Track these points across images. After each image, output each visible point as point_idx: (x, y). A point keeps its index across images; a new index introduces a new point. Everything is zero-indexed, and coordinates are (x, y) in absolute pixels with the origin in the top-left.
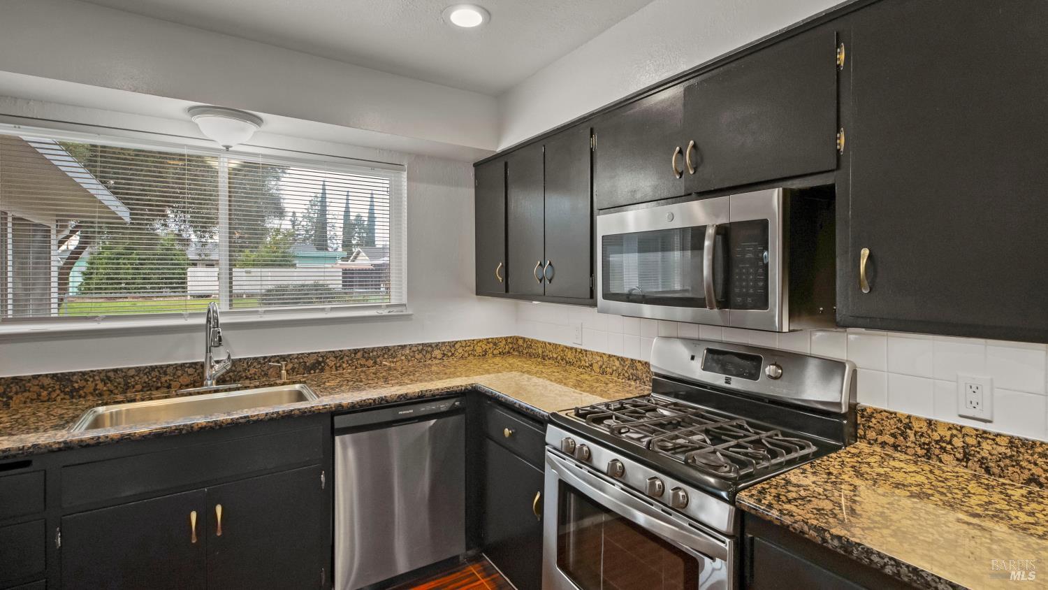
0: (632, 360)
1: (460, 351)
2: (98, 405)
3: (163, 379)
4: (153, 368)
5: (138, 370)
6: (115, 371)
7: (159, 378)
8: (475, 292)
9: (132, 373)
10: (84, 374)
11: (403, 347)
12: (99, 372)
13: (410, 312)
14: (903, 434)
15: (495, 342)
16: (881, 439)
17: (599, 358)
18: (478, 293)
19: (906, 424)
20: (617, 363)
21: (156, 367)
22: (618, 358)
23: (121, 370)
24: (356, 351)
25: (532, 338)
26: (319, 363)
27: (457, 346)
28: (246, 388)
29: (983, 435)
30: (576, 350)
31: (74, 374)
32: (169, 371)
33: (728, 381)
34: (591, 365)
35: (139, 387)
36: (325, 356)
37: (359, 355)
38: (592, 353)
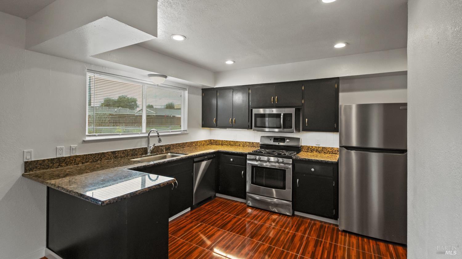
1: (199, 144)
3: (136, 153)
4: (133, 149)
5: (130, 150)
6: (125, 150)
7: (135, 152)
9: (129, 151)
10: (118, 151)
11: (187, 143)
12: (122, 151)
13: (188, 132)
14: (308, 149)
15: (206, 141)
16: (305, 150)
17: (242, 143)
18: (202, 127)
19: (309, 147)
20: (248, 144)
21: (134, 149)
22: (248, 142)
23: (126, 150)
24: (177, 144)
26: (169, 147)
28: (157, 154)
29: (319, 147)
30: (234, 141)
31: (116, 151)
32: (137, 150)
33: (279, 144)
34: (240, 145)
35: (130, 155)
36: (170, 145)
37: (178, 145)
38: (240, 142)
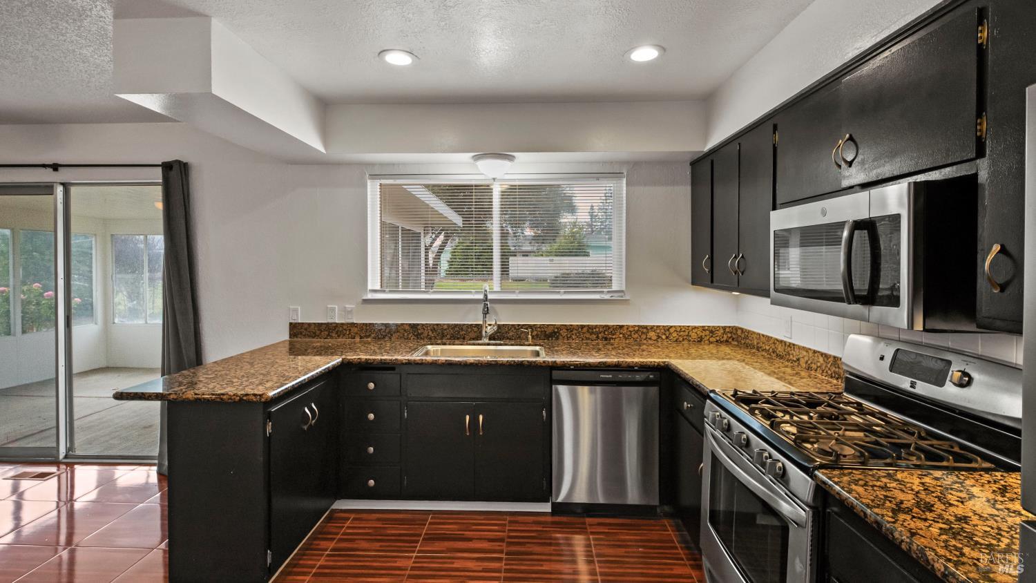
0: (835, 357)
1: (674, 334)
2: (428, 345)
3: (461, 333)
4: (456, 325)
5: (448, 325)
6: (437, 325)
7: (459, 332)
8: (690, 281)
9: (445, 327)
10: (423, 325)
11: (621, 327)
12: (430, 325)
13: (627, 298)
17: (805, 353)
18: (693, 283)
20: (821, 359)
21: (457, 325)
22: (822, 354)
23: (440, 324)
24: (583, 327)
25: (749, 329)
26: (555, 333)
27: (672, 330)
28: (506, 345)
30: (785, 342)
31: (418, 324)
32: (464, 328)
34: (798, 360)
35: (448, 336)
36: (560, 328)
37: (585, 330)
38: (800, 348)
